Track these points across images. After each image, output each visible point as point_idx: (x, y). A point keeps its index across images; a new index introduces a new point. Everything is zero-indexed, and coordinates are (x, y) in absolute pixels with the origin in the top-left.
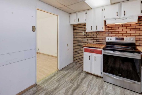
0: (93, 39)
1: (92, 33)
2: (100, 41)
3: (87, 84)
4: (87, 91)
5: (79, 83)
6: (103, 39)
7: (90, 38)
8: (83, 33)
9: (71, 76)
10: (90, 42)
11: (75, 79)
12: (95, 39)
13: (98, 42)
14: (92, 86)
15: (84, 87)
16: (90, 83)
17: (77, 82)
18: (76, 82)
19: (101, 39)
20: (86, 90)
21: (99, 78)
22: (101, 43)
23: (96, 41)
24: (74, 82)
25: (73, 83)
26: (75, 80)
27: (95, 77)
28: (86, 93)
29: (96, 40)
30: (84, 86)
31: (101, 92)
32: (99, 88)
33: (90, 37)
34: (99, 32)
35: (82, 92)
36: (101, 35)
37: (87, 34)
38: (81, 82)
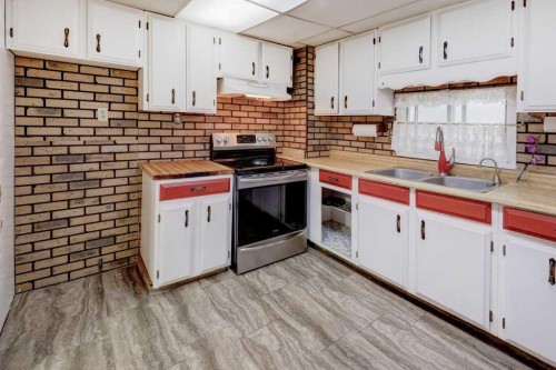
0: (157, 140)
1: (153, 117)
2: (188, 147)
3: (216, 316)
4: (242, 331)
5: (193, 340)
6: (198, 140)
7: (141, 140)
8: (99, 114)
9: (116, 351)
10: (141, 156)
11: (159, 344)
12: (164, 140)
13: (180, 154)
14: (236, 310)
15: (220, 332)
16: (220, 308)
17: (182, 341)
18: (176, 348)
19: (192, 140)
20: (237, 331)
21: (219, 277)
22: (191, 154)
23: (172, 150)
24: (169, 353)
25: (168, 362)
26: (166, 346)
27: (206, 283)
28: (250, 336)
29: (169, 147)
30: (218, 328)
31: (268, 302)
32: (254, 298)
33: (145, 132)
34: (184, 114)
35: (241, 347)
36: (191, 126)
37: (124, 119)
38: (193, 328)
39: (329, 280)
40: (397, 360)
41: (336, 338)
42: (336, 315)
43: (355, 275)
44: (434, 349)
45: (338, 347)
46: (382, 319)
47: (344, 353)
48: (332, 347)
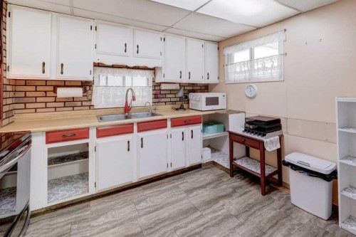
39: (83, 219)
40: (162, 207)
41: (139, 229)
42: (121, 224)
43: (92, 203)
44: (160, 194)
45: (146, 230)
46: (136, 204)
47: (151, 228)
48: (145, 233)
